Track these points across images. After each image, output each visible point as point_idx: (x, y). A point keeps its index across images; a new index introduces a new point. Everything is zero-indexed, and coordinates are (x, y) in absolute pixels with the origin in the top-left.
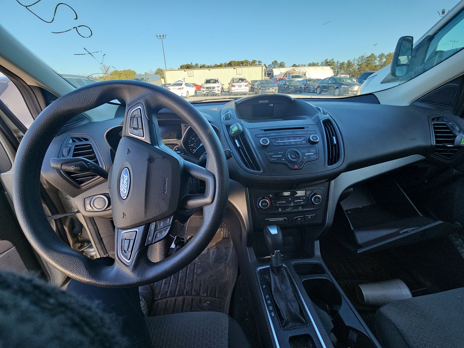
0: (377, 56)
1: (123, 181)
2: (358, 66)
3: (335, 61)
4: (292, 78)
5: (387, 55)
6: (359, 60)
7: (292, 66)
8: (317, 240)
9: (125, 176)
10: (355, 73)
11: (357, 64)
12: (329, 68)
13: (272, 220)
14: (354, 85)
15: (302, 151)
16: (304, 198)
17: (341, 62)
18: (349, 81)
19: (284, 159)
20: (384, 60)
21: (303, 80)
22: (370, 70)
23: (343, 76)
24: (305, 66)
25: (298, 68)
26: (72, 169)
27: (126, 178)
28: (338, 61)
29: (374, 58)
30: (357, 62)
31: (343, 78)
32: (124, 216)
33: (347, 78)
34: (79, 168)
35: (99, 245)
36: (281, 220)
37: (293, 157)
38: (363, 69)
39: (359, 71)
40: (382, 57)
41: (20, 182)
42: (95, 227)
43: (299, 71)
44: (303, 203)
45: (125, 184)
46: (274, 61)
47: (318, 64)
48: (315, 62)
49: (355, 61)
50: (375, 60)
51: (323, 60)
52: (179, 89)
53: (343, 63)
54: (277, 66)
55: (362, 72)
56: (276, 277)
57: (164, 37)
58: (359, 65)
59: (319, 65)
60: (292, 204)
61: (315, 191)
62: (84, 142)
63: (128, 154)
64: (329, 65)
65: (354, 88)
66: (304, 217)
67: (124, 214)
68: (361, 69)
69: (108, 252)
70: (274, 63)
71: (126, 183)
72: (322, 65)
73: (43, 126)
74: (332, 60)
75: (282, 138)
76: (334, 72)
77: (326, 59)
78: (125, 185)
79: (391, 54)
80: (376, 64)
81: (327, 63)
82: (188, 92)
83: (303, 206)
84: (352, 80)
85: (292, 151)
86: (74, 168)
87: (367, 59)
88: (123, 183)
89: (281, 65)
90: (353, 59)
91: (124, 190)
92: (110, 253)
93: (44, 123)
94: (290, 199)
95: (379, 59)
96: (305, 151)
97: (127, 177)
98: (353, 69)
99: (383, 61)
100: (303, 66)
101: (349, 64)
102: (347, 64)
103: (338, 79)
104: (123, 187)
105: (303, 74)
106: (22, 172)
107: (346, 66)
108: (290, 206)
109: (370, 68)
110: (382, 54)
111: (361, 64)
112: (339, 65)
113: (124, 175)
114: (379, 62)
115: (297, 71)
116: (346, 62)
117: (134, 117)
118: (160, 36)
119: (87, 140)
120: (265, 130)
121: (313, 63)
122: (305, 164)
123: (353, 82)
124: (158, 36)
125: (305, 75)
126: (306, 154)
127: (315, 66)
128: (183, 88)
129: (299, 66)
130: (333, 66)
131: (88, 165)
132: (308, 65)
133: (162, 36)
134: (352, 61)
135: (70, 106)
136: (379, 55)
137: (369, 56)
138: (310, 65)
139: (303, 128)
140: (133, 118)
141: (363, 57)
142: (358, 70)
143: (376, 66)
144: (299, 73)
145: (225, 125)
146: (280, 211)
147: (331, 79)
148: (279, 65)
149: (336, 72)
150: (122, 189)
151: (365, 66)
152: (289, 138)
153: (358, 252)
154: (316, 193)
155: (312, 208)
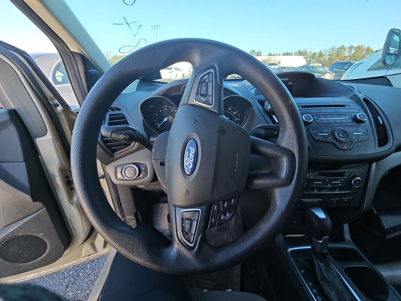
0: (347, 48)
1: (189, 154)
2: (328, 56)
3: (308, 51)
4: (269, 65)
5: (356, 47)
6: (330, 50)
7: (268, 55)
8: (346, 223)
9: (192, 149)
10: (326, 62)
11: (328, 54)
12: (302, 57)
13: (306, 201)
14: (326, 73)
15: (350, 130)
16: (343, 180)
17: (313, 52)
18: (322, 69)
19: (330, 138)
20: (353, 51)
21: (279, 68)
22: (339, 60)
23: (316, 64)
24: (280, 55)
25: (274, 56)
26: (122, 137)
27: (192, 151)
28: (310, 52)
29: (344, 49)
30: (328, 53)
31: (317, 66)
32: (188, 193)
33: (320, 67)
34: (127, 137)
35: (119, 210)
36: (315, 201)
37: (341, 136)
38: (333, 59)
39: (330, 61)
40: (351, 49)
41: (80, 150)
42: (117, 193)
43: (274, 59)
44: (340, 185)
45: (191, 157)
46: (252, 50)
47: (291, 53)
48: (290, 52)
49: (326, 51)
50: (345, 51)
51: (297, 50)
52: (169, 72)
53: (315, 53)
54: (255, 54)
55: (332, 62)
56: (321, 264)
57: (158, 27)
58: (330, 55)
59: (293, 55)
60: (329, 186)
61: (354, 173)
62: (117, 112)
63: (194, 124)
64: (302, 55)
65: (326, 76)
66: (341, 199)
67: (188, 192)
68: (331, 59)
69: (125, 216)
70: (252, 52)
71: (193, 156)
72: (296, 54)
73: (108, 88)
74: (305, 50)
75: (325, 115)
76: (306, 61)
77: (299, 49)
78: (191, 159)
79: (360, 46)
80: (345, 55)
81: (300, 52)
82: (176, 75)
83: (341, 189)
84: (324, 68)
85: (339, 129)
86: (123, 136)
87: (337, 50)
88: (189, 156)
89: (258, 54)
90: (325, 49)
91: (190, 164)
92: (127, 217)
93: (109, 84)
94: (327, 180)
95: (349, 50)
96: (353, 130)
97: (194, 150)
98: (324, 59)
99: (352, 53)
100: (278, 55)
101: (321, 54)
102: (318, 54)
103: (311, 67)
104: (188, 160)
105: (278, 62)
106: (83, 138)
107: (317, 56)
108: (327, 188)
109: (340, 58)
110: (351, 46)
111: (332, 54)
112: (311, 55)
113: (190, 147)
114: (348, 53)
115: (273, 59)
116: (318, 52)
117: (204, 82)
118: (154, 26)
119: (119, 110)
120: (303, 107)
121: (287, 52)
122: (354, 144)
123: (325, 71)
124: (153, 26)
125: (280, 63)
126: (354, 134)
127: (289, 55)
128: (173, 72)
129: (274, 55)
130: (305, 56)
131: (136, 134)
132: (282, 54)
133: (156, 26)
134: (323, 52)
135: (137, 66)
136: (348, 47)
137: (340, 47)
138: (284, 54)
139: (344, 106)
140: (202, 83)
141: (333, 48)
142: (328, 60)
143: (345, 57)
144: (275, 61)
145: (257, 99)
146: (316, 191)
147: (305, 67)
148: (256, 54)
149: (309, 61)
150: (187, 163)
151: (335, 56)
152: (332, 115)
153: (387, 238)
154: (356, 176)
155: (349, 190)
